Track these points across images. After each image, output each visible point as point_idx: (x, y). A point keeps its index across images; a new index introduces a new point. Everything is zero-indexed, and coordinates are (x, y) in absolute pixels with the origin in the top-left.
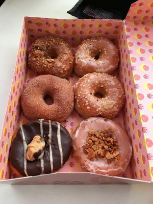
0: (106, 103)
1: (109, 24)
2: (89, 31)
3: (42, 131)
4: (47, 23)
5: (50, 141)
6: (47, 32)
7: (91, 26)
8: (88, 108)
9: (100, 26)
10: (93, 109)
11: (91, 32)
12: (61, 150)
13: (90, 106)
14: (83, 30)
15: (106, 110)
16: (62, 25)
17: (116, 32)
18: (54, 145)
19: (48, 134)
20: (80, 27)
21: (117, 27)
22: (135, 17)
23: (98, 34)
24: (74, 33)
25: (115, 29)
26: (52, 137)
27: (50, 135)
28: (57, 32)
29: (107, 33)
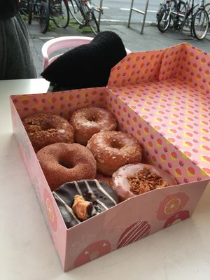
0: (128, 149)
1: (94, 93)
2: (76, 103)
3: (79, 191)
4: (35, 100)
5: (93, 196)
6: (35, 110)
7: (78, 97)
8: (114, 158)
9: (87, 95)
10: (119, 157)
11: (79, 103)
12: (111, 198)
13: (115, 156)
14: (70, 102)
15: (131, 154)
16: (50, 100)
17: (102, 100)
18: (101, 197)
19: (88, 190)
20: (68, 99)
21: (101, 94)
22: (115, 82)
23: (86, 105)
24: (62, 106)
25: (100, 97)
26: (94, 192)
27: (90, 191)
28: (45, 109)
29: (93, 102)
